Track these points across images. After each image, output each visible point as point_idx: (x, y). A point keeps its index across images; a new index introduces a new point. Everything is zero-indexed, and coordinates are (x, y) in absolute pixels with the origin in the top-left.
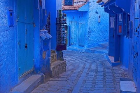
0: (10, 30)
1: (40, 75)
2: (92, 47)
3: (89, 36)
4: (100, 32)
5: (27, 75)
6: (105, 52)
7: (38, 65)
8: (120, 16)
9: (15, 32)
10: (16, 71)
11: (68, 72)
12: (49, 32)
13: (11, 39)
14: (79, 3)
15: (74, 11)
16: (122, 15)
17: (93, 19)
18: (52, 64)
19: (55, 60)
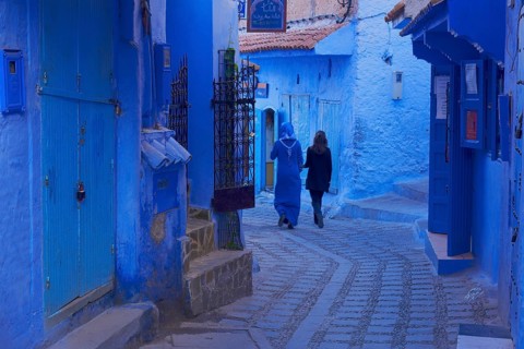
0: (8, 127)
1: (139, 307)
2: (370, 198)
3: (355, 154)
4: (401, 137)
5: (82, 309)
6: (418, 217)
7: (131, 269)
8: (471, 75)
9: (31, 138)
10: (33, 293)
11: (259, 298)
12: (182, 137)
13: (12, 165)
14: (318, 24)
15: (299, 54)
16: (477, 68)
17: (375, 84)
18: (191, 266)
19: (208, 249)
